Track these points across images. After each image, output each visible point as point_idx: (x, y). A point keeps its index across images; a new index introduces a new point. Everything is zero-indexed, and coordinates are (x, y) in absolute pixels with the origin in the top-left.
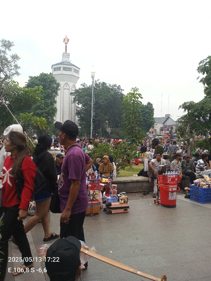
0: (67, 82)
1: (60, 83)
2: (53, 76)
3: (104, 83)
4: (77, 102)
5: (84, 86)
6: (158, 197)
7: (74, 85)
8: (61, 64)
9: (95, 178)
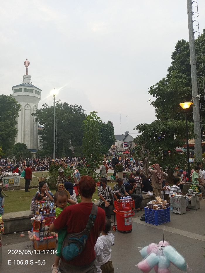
0: (29, 103)
1: (21, 104)
2: (14, 98)
3: (66, 104)
4: (39, 122)
5: (45, 107)
6: (115, 224)
7: (35, 106)
8: (22, 86)
9: (50, 211)
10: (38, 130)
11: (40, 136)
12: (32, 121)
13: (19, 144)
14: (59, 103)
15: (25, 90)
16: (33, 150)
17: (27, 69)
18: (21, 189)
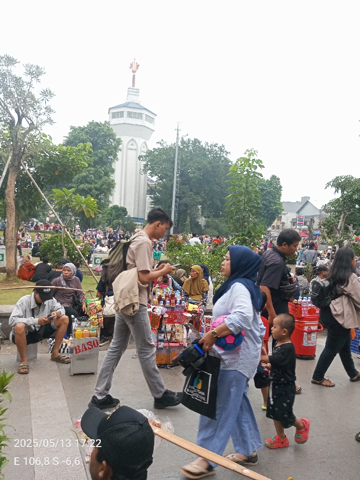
0: (135, 139)
3: (196, 141)
4: (150, 171)
5: (162, 145)
7: (145, 143)
8: (124, 106)
9: (176, 302)
10: (146, 186)
11: (150, 197)
12: (138, 167)
13: (116, 208)
14: (186, 139)
15: (130, 114)
16: (137, 219)
17: (134, 77)
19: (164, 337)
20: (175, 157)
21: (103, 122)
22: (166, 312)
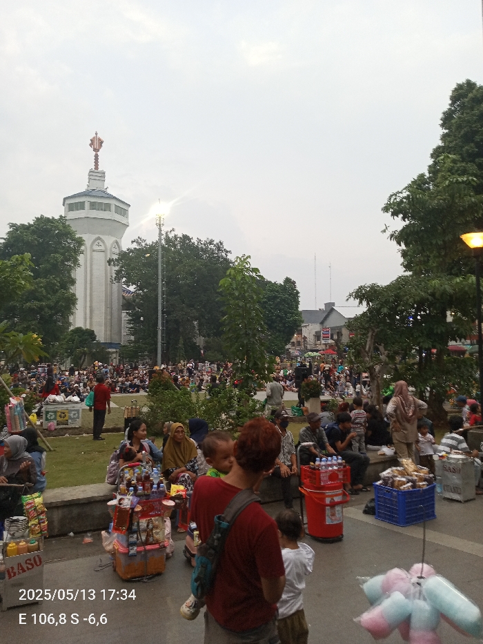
0: (101, 236)
1: (84, 239)
2: (67, 223)
3: (186, 237)
4: (124, 279)
5: (139, 244)
7: (117, 242)
8: (85, 195)
9: (152, 487)
10: (121, 299)
11: (127, 313)
12: (109, 277)
13: (79, 331)
14: (171, 236)
15: (93, 206)
16: (111, 345)
17: (96, 157)
18: (84, 435)
19: (137, 538)
20: (157, 259)
21: (57, 217)
22: (138, 503)
